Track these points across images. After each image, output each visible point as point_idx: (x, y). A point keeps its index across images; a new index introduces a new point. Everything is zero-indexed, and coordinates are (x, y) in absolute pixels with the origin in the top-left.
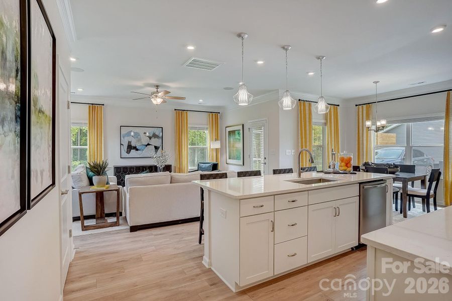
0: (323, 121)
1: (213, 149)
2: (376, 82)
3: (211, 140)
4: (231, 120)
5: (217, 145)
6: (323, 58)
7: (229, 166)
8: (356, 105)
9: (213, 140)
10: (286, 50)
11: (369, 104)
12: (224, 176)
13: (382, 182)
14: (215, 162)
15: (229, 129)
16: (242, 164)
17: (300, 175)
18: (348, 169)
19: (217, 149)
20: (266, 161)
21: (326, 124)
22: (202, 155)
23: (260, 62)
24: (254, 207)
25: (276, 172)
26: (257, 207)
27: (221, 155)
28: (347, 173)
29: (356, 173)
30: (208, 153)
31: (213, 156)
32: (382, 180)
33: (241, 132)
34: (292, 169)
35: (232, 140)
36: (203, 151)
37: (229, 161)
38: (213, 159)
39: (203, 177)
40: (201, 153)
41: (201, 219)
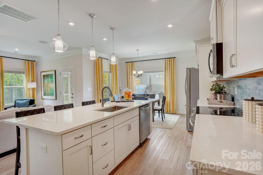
0: (109, 70)
1: (29, 89)
2: (137, 50)
3: (28, 81)
4: (45, 67)
5: (34, 85)
6: (114, 29)
7: (44, 101)
8: (126, 62)
9: (29, 82)
10: (92, 17)
11: (132, 62)
12: (42, 111)
13: (148, 105)
14: (31, 98)
15: (43, 74)
16: (55, 98)
17: (103, 105)
18: (129, 99)
19: (33, 89)
20: (74, 96)
21: (110, 72)
22: (20, 93)
23: (71, 24)
24: (75, 138)
25: (84, 104)
26: (78, 138)
27: (37, 92)
28: (129, 101)
29: (134, 101)
30: (25, 92)
31: (30, 94)
32: (148, 104)
33: (54, 76)
34: (94, 101)
35: (46, 81)
36: (20, 90)
37: (44, 97)
38: (30, 97)
39: (19, 115)
40: (19, 91)
41: (17, 151)
